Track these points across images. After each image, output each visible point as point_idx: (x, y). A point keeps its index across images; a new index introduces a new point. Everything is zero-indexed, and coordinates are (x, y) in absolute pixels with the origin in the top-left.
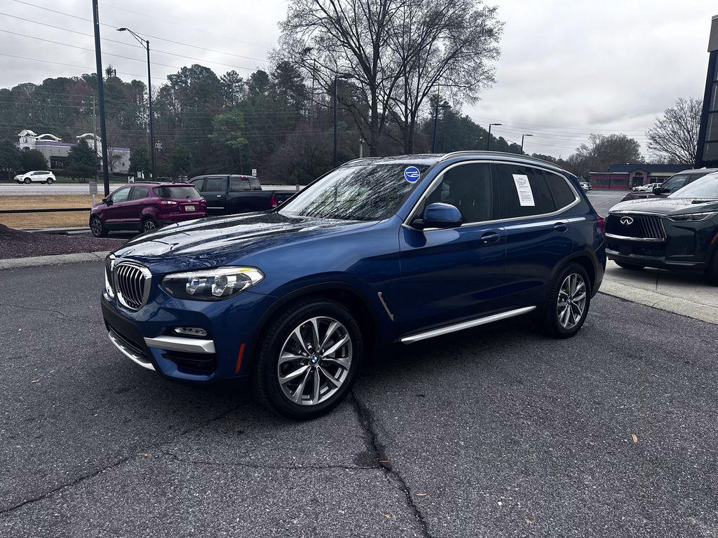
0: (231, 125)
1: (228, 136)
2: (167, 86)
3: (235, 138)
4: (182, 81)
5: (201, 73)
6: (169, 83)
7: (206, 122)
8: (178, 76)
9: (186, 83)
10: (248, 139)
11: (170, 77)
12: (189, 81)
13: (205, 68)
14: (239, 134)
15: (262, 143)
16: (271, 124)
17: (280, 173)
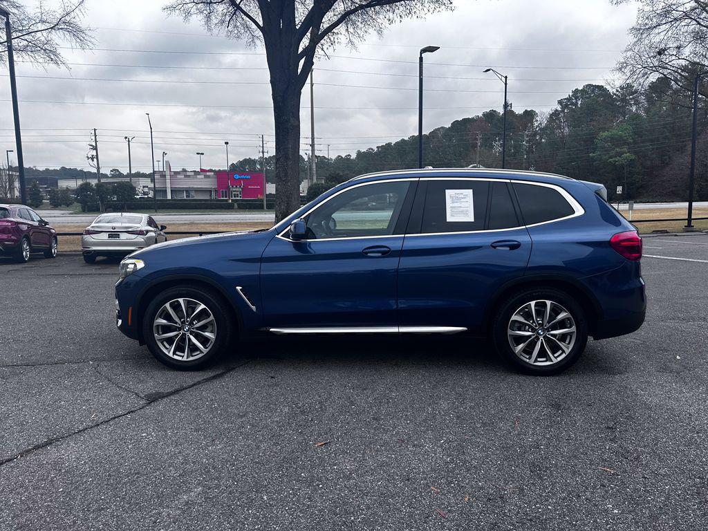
0: (617, 141)
1: (612, 153)
2: (557, 110)
3: (620, 154)
4: (572, 104)
5: (593, 91)
6: (559, 108)
7: (590, 141)
8: (569, 99)
9: (576, 104)
10: (636, 153)
11: (560, 102)
12: (579, 102)
13: (598, 87)
14: (626, 150)
15: (654, 156)
16: (668, 134)
17: (674, 188)
